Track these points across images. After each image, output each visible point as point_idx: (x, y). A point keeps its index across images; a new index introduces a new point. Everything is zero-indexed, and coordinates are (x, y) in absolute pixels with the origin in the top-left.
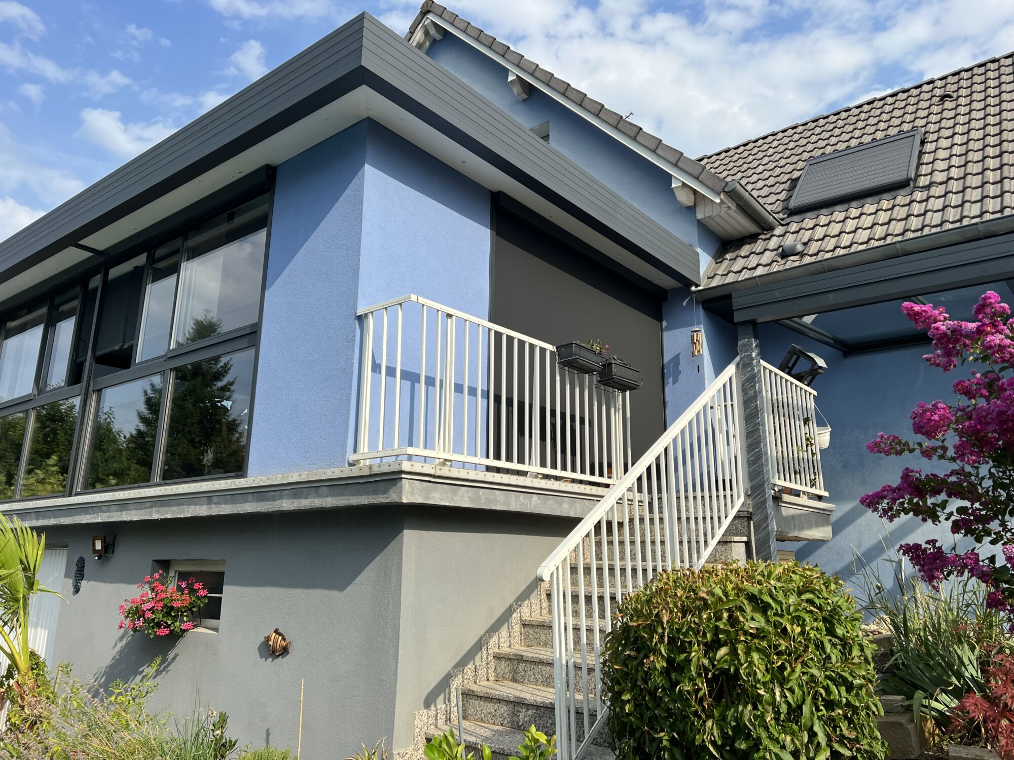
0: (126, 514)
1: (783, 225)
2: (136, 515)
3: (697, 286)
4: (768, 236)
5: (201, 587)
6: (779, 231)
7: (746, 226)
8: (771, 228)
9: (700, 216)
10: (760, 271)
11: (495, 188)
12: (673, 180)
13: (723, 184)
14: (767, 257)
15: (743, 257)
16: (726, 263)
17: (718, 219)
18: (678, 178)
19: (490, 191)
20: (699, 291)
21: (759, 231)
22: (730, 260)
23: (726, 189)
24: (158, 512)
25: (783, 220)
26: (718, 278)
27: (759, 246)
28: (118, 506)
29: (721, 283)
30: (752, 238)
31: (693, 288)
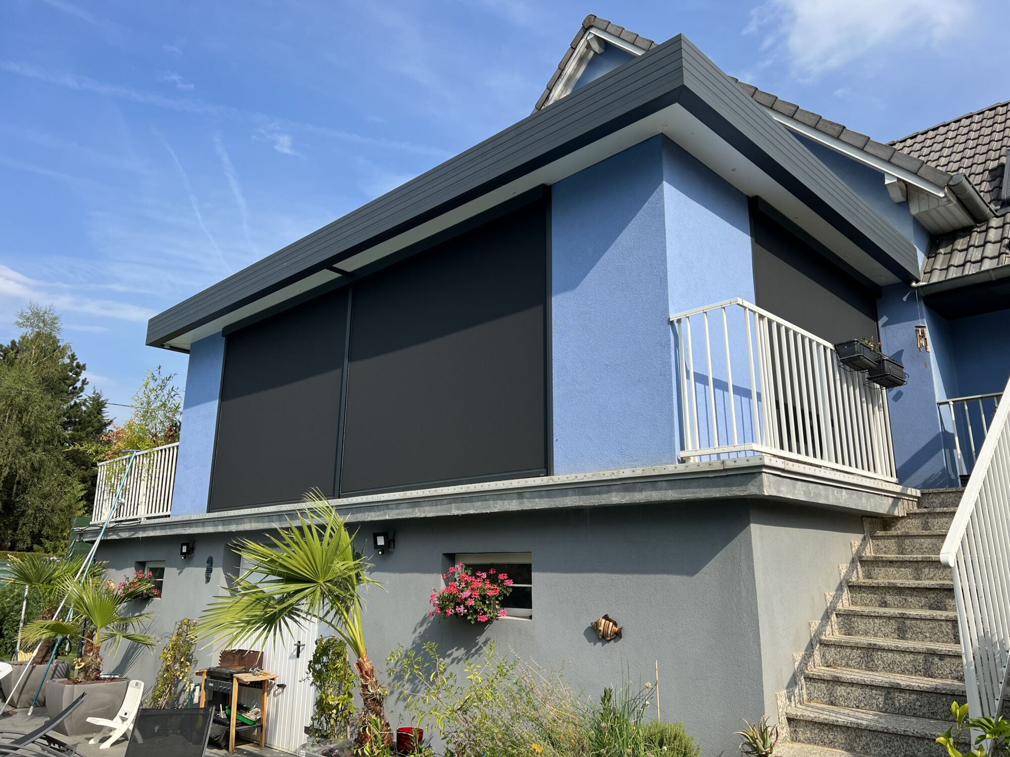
0: (420, 511)
1: (997, 217)
2: (432, 512)
3: (917, 281)
4: (984, 228)
5: (506, 577)
6: (994, 222)
7: (963, 218)
8: (986, 220)
9: (914, 210)
10: (987, 265)
11: (752, 192)
12: (886, 176)
13: (947, 178)
14: (991, 250)
15: (960, 251)
16: (940, 258)
17: (934, 214)
18: (892, 175)
19: (747, 196)
20: (922, 286)
21: (972, 223)
22: (945, 254)
23: (951, 183)
24: (458, 509)
25: (996, 211)
26: (936, 273)
27: (976, 239)
28: (409, 504)
29: (943, 279)
30: (967, 231)
31: (914, 284)
